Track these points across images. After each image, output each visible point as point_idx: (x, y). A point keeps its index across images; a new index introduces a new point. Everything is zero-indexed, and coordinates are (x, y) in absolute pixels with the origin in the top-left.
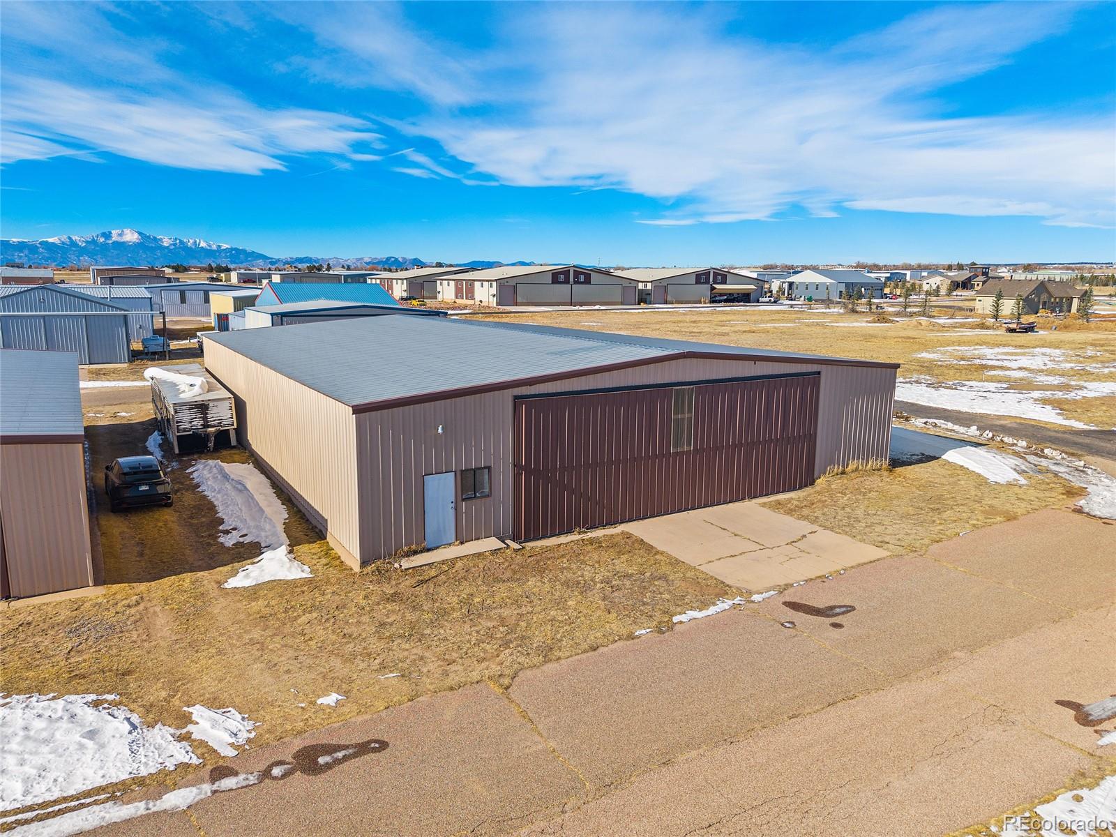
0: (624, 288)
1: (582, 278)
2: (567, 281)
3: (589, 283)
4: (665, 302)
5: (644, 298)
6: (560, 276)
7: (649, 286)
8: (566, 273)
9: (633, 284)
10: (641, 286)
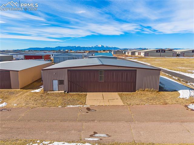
0: (173, 53)
1: (163, 51)
2: (160, 52)
3: (165, 52)
4: (184, 56)
5: (178, 55)
6: (158, 51)
7: (180, 53)
8: (160, 50)
9: (176, 52)
10: (178, 53)
